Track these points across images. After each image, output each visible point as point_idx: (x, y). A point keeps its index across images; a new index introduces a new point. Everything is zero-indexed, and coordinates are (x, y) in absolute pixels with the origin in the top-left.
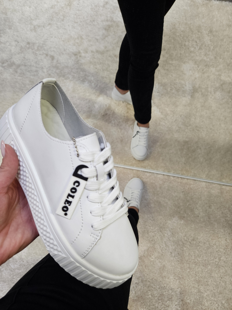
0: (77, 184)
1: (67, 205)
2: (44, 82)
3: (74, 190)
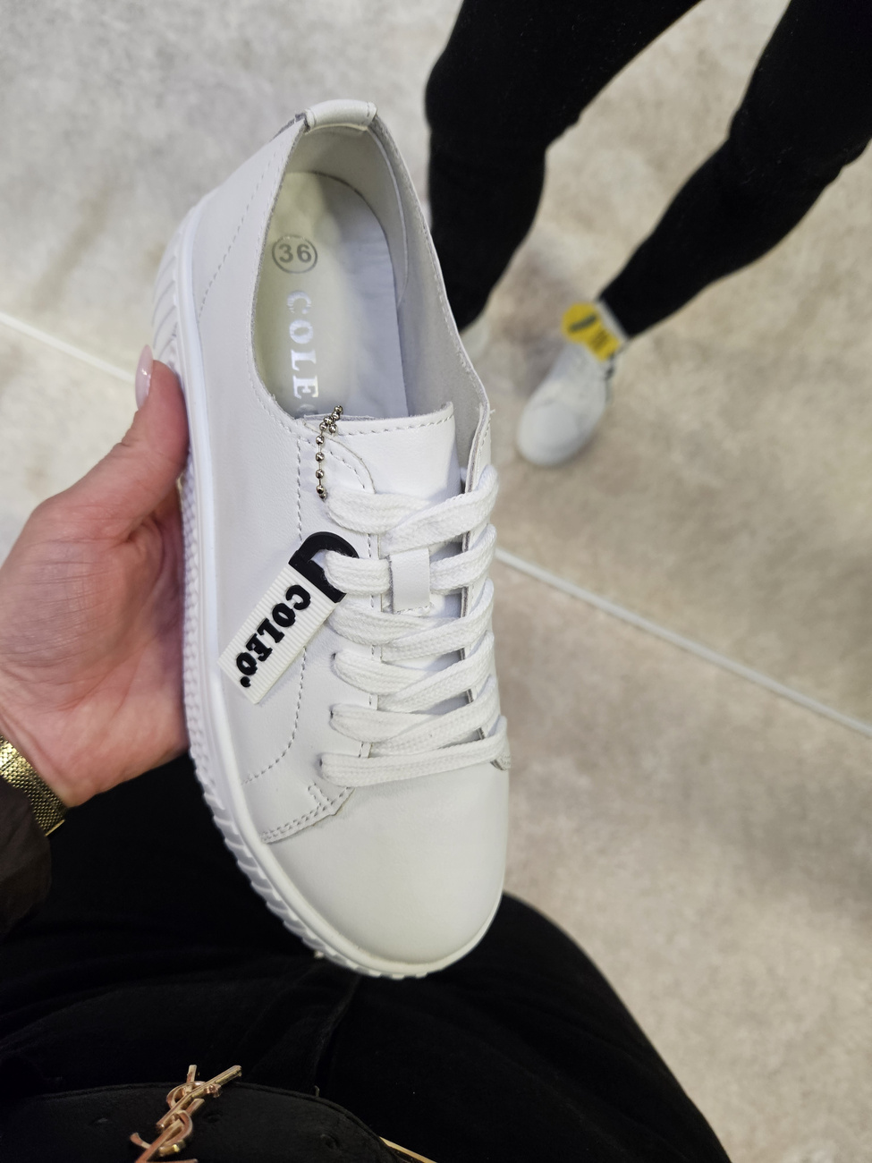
0: (297, 599)
1: (254, 655)
2: (311, 122)
3: (284, 616)
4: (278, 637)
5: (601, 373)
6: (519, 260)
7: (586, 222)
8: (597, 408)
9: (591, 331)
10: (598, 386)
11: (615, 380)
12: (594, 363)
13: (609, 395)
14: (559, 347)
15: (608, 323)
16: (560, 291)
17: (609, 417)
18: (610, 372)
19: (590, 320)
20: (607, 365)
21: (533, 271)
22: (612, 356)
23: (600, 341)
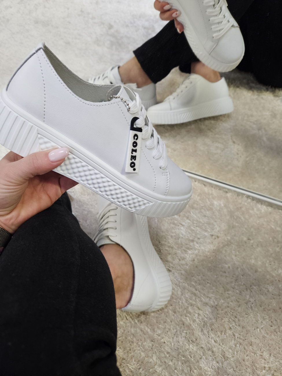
4: (136, 151)
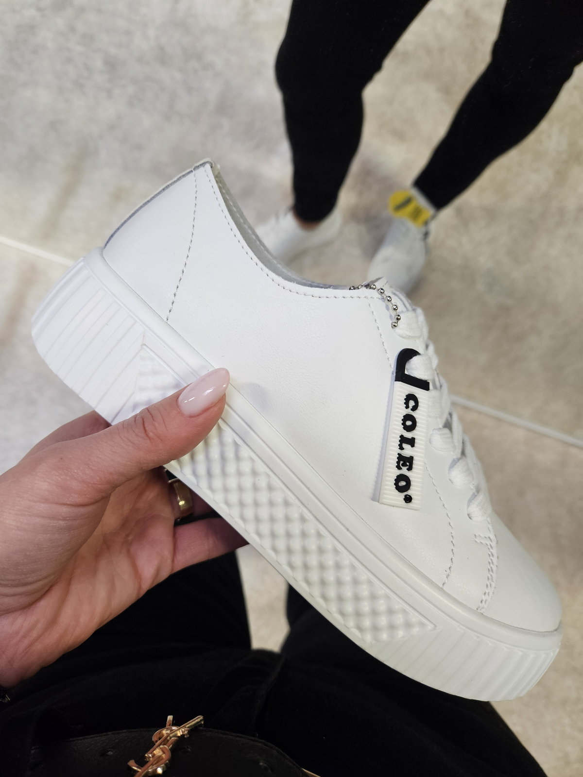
5: (420, 236)
6: (356, 166)
7: (399, 135)
8: (420, 260)
9: (410, 208)
10: (419, 245)
11: (431, 239)
12: (414, 229)
13: (428, 250)
14: (389, 222)
15: (420, 201)
16: (387, 184)
17: (429, 265)
18: (426, 235)
19: (408, 201)
20: (423, 230)
21: (368, 172)
22: (426, 223)
23: (416, 214)
